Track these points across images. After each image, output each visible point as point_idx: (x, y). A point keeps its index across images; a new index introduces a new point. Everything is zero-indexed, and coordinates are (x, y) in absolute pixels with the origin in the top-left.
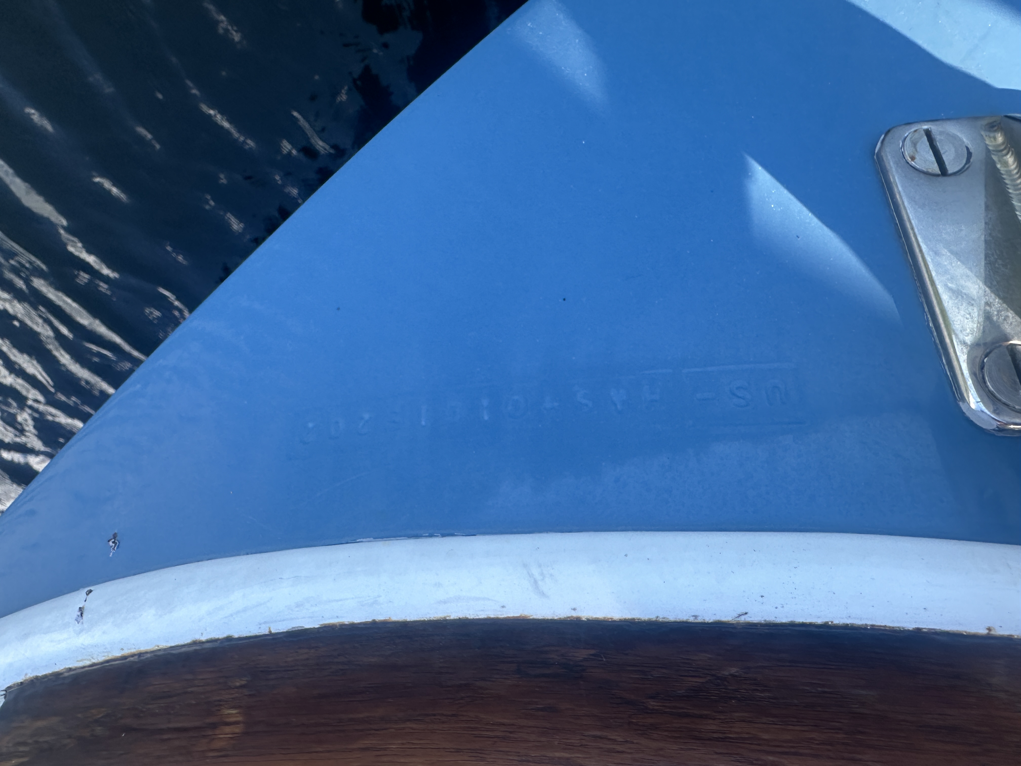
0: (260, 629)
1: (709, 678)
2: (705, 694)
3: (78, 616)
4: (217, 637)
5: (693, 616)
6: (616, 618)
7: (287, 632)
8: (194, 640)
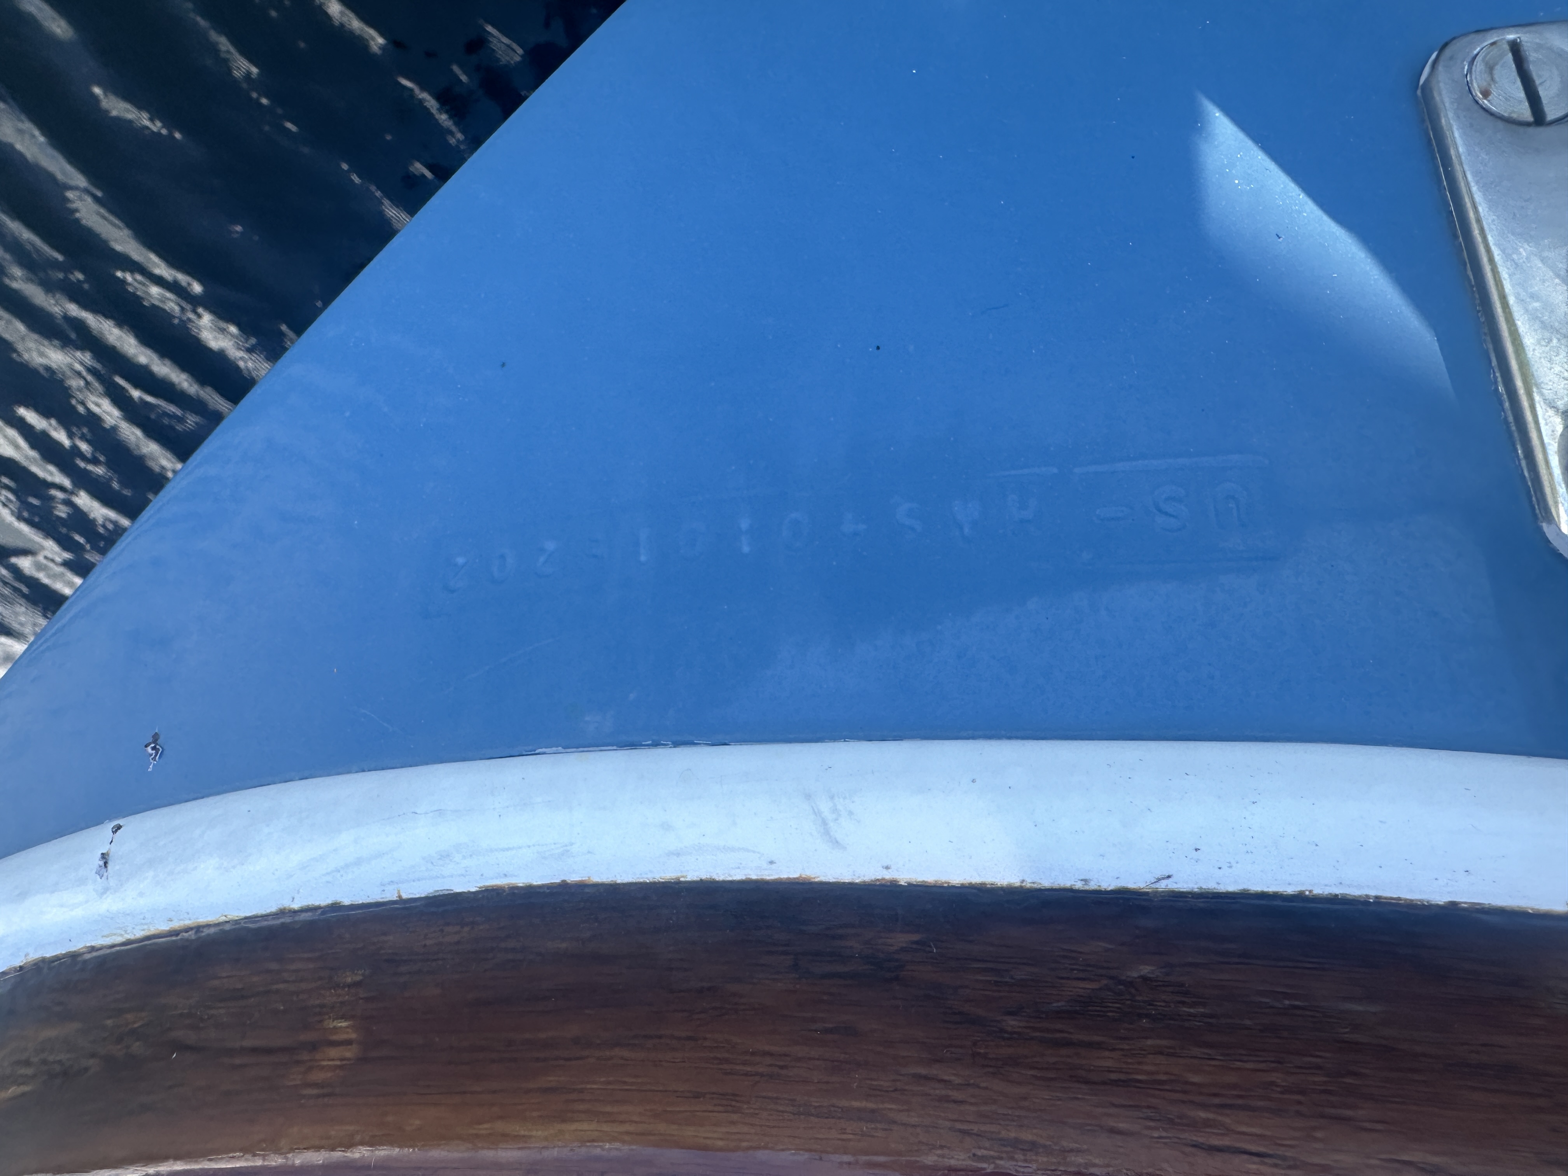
0: (383, 892)
1: (1105, 982)
2: (1098, 1008)
3: (100, 866)
4: (317, 903)
5: (1082, 880)
6: (955, 882)
7: (427, 898)
8: (281, 907)
